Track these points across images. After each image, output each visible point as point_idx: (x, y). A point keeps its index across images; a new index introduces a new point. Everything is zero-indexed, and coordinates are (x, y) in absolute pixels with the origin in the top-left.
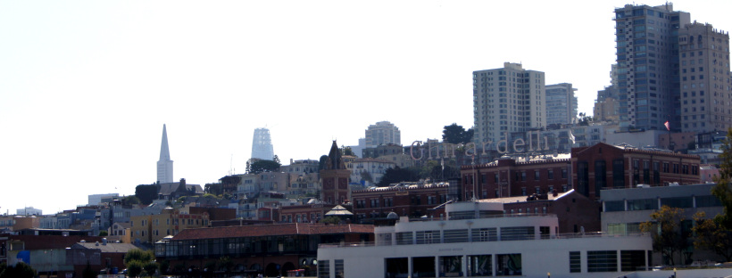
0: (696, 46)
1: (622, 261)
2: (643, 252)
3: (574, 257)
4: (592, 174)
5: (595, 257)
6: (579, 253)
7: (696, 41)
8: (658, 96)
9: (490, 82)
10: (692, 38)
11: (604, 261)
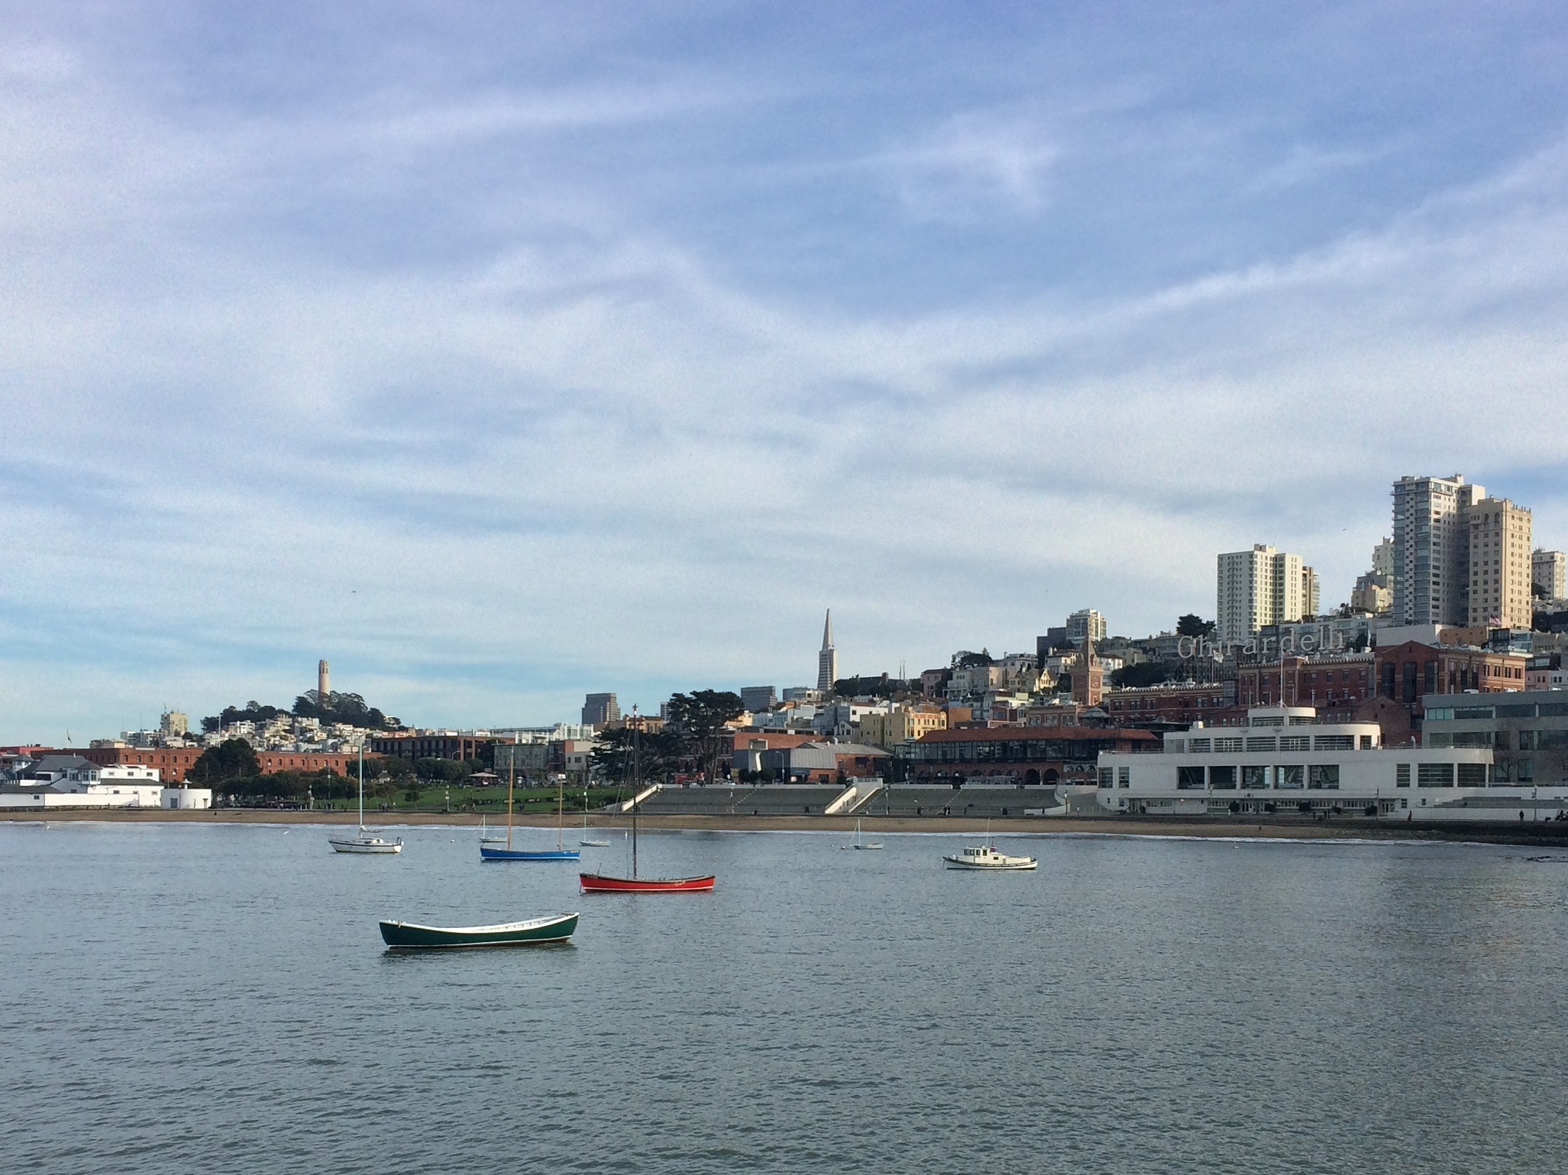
0: (1491, 526)
1: (1459, 775)
2: (1484, 765)
3: (1403, 770)
4: (1399, 677)
5: (1427, 771)
6: (1408, 766)
7: (1491, 519)
8: (1441, 584)
9: (1239, 567)
10: (1487, 516)
11: (1437, 775)
